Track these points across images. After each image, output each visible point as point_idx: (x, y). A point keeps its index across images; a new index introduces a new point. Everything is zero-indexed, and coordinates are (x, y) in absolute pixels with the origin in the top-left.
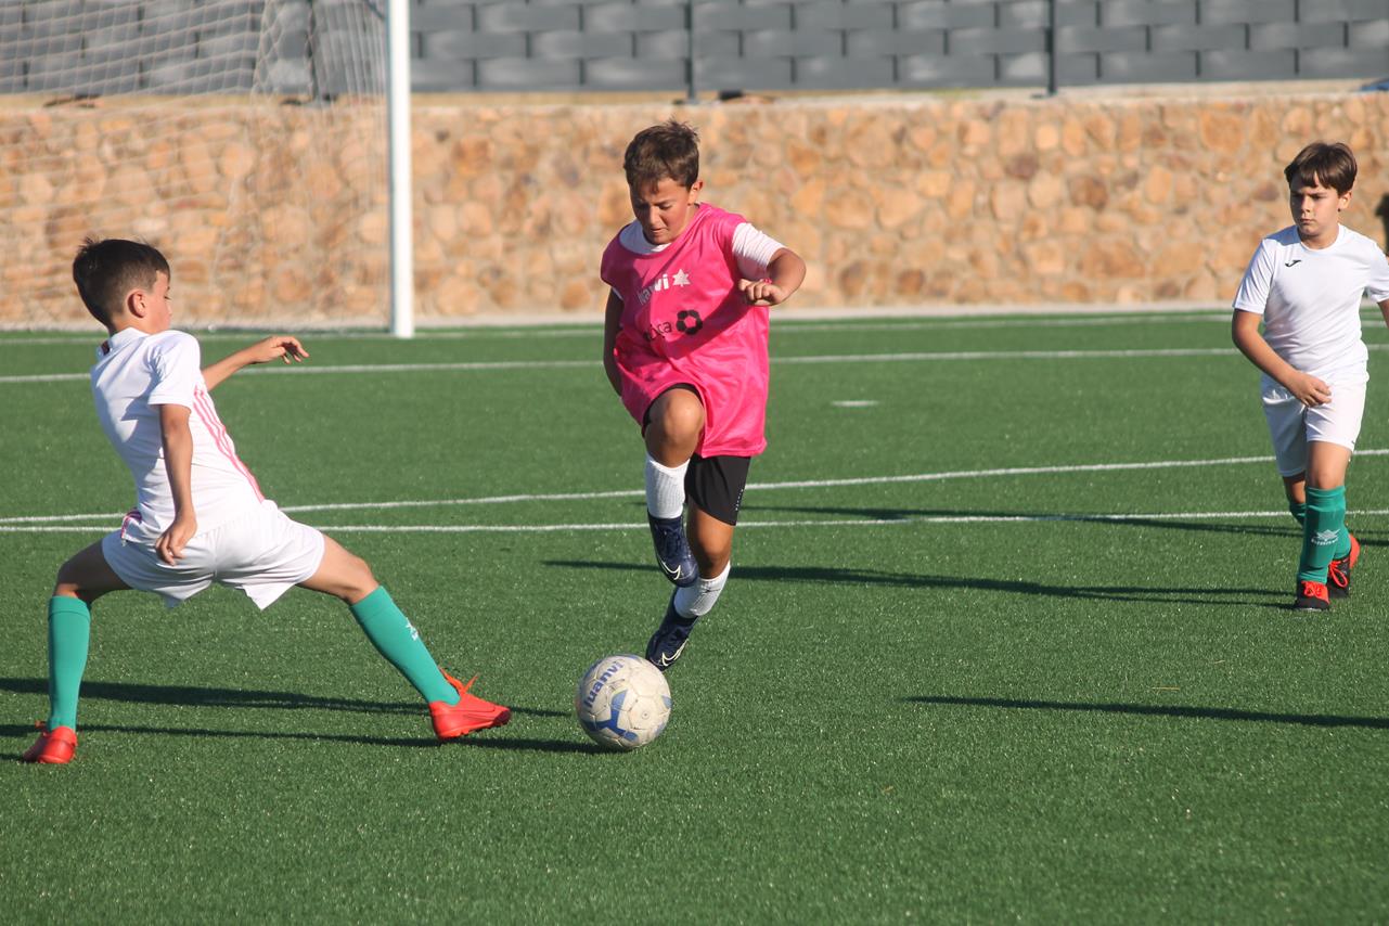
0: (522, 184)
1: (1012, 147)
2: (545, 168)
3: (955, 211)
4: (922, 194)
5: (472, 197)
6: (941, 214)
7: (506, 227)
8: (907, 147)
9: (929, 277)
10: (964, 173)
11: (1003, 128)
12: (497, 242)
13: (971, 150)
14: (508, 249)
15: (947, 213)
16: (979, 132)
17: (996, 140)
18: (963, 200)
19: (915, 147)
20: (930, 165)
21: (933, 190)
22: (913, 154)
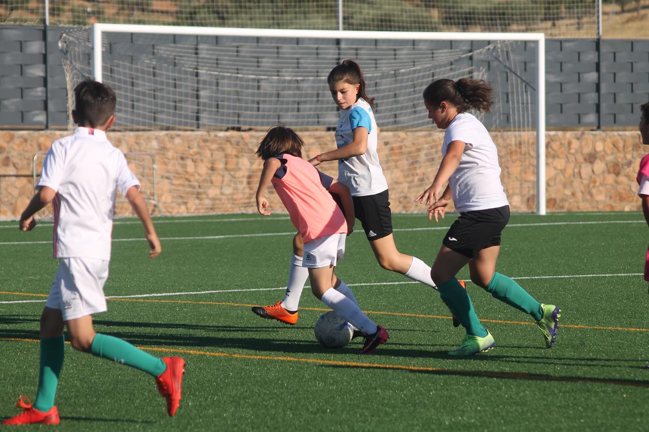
0: (414, 163)
1: (587, 150)
2: (422, 157)
3: (566, 175)
4: (555, 168)
5: (396, 167)
6: (562, 176)
7: (409, 179)
8: (550, 150)
9: (558, 201)
10: (570, 160)
11: (584, 143)
12: (406, 185)
13: (573, 151)
14: (409, 188)
15: (564, 176)
16: (575, 144)
17: (581, 147)
18: (569, 171)
19: (553, 150)
20: (558, 157)
21: (559, 167)
22: (552, 152)
